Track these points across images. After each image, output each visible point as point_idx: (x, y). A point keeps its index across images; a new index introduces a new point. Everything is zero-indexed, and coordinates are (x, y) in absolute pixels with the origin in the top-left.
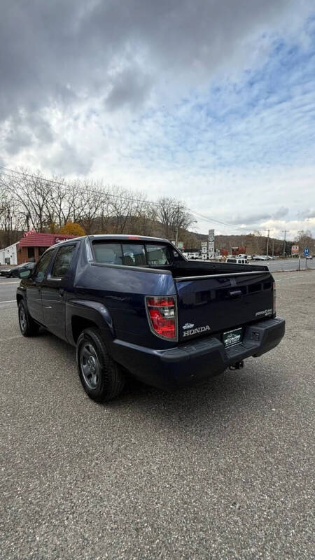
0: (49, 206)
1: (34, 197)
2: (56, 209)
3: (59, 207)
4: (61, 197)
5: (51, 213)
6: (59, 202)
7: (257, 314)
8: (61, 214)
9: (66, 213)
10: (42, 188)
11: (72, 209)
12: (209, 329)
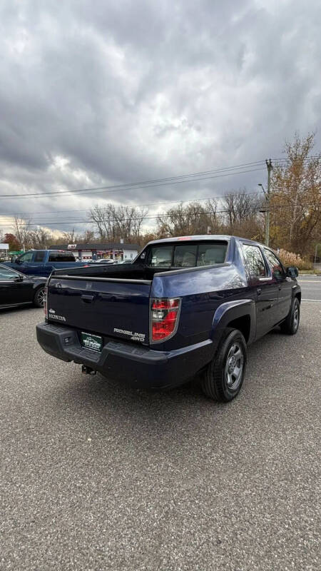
7: (116, 330)
12: (64, 319)
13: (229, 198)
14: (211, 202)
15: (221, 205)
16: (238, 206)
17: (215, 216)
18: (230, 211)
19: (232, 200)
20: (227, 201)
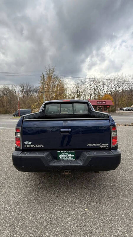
0: (99, 89)
1: (93, 86)
2: (101, 90)
3: (103, 88)
4: (104, 84)
5: (99, 91)
6: (103, 86)
7: (89, 145)
8: (104, 92)
9: (106, 91)
10: (96, 82)
11: (108, 89)
12: (42, 146)
13: (22, 86)
14: (14, 87)
15: (18, 89)
16: (26, 90)
17: (16, 93)
18: (23, 91)
19: (23, 87)
20: (21, 87)
